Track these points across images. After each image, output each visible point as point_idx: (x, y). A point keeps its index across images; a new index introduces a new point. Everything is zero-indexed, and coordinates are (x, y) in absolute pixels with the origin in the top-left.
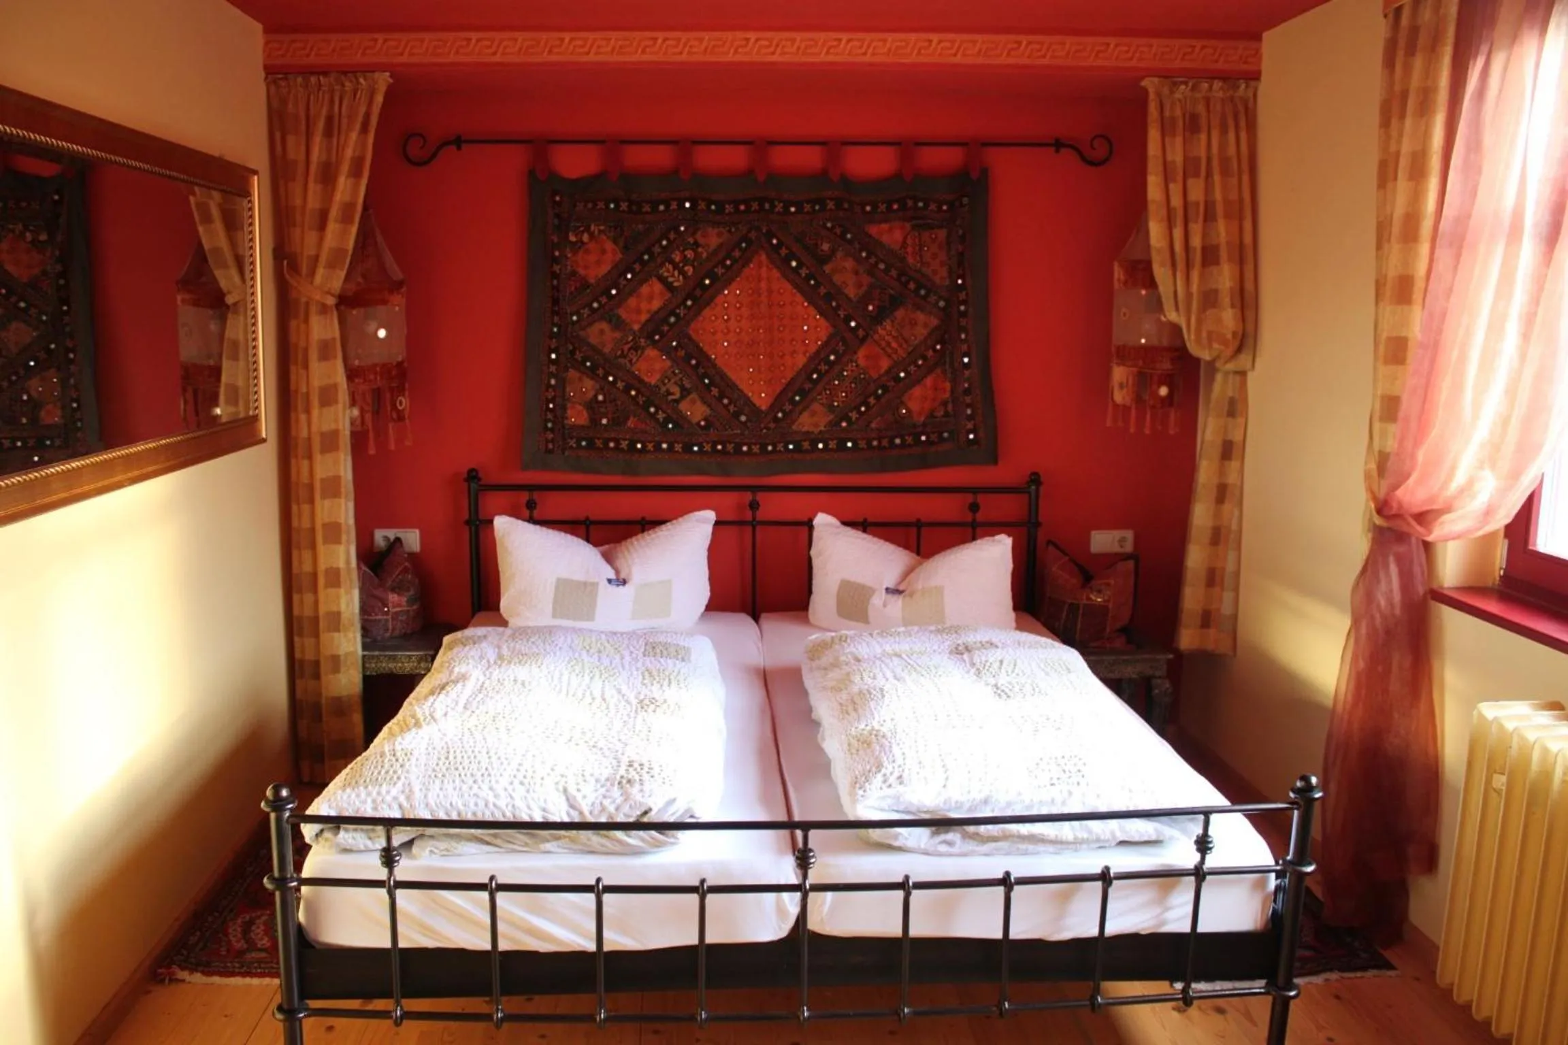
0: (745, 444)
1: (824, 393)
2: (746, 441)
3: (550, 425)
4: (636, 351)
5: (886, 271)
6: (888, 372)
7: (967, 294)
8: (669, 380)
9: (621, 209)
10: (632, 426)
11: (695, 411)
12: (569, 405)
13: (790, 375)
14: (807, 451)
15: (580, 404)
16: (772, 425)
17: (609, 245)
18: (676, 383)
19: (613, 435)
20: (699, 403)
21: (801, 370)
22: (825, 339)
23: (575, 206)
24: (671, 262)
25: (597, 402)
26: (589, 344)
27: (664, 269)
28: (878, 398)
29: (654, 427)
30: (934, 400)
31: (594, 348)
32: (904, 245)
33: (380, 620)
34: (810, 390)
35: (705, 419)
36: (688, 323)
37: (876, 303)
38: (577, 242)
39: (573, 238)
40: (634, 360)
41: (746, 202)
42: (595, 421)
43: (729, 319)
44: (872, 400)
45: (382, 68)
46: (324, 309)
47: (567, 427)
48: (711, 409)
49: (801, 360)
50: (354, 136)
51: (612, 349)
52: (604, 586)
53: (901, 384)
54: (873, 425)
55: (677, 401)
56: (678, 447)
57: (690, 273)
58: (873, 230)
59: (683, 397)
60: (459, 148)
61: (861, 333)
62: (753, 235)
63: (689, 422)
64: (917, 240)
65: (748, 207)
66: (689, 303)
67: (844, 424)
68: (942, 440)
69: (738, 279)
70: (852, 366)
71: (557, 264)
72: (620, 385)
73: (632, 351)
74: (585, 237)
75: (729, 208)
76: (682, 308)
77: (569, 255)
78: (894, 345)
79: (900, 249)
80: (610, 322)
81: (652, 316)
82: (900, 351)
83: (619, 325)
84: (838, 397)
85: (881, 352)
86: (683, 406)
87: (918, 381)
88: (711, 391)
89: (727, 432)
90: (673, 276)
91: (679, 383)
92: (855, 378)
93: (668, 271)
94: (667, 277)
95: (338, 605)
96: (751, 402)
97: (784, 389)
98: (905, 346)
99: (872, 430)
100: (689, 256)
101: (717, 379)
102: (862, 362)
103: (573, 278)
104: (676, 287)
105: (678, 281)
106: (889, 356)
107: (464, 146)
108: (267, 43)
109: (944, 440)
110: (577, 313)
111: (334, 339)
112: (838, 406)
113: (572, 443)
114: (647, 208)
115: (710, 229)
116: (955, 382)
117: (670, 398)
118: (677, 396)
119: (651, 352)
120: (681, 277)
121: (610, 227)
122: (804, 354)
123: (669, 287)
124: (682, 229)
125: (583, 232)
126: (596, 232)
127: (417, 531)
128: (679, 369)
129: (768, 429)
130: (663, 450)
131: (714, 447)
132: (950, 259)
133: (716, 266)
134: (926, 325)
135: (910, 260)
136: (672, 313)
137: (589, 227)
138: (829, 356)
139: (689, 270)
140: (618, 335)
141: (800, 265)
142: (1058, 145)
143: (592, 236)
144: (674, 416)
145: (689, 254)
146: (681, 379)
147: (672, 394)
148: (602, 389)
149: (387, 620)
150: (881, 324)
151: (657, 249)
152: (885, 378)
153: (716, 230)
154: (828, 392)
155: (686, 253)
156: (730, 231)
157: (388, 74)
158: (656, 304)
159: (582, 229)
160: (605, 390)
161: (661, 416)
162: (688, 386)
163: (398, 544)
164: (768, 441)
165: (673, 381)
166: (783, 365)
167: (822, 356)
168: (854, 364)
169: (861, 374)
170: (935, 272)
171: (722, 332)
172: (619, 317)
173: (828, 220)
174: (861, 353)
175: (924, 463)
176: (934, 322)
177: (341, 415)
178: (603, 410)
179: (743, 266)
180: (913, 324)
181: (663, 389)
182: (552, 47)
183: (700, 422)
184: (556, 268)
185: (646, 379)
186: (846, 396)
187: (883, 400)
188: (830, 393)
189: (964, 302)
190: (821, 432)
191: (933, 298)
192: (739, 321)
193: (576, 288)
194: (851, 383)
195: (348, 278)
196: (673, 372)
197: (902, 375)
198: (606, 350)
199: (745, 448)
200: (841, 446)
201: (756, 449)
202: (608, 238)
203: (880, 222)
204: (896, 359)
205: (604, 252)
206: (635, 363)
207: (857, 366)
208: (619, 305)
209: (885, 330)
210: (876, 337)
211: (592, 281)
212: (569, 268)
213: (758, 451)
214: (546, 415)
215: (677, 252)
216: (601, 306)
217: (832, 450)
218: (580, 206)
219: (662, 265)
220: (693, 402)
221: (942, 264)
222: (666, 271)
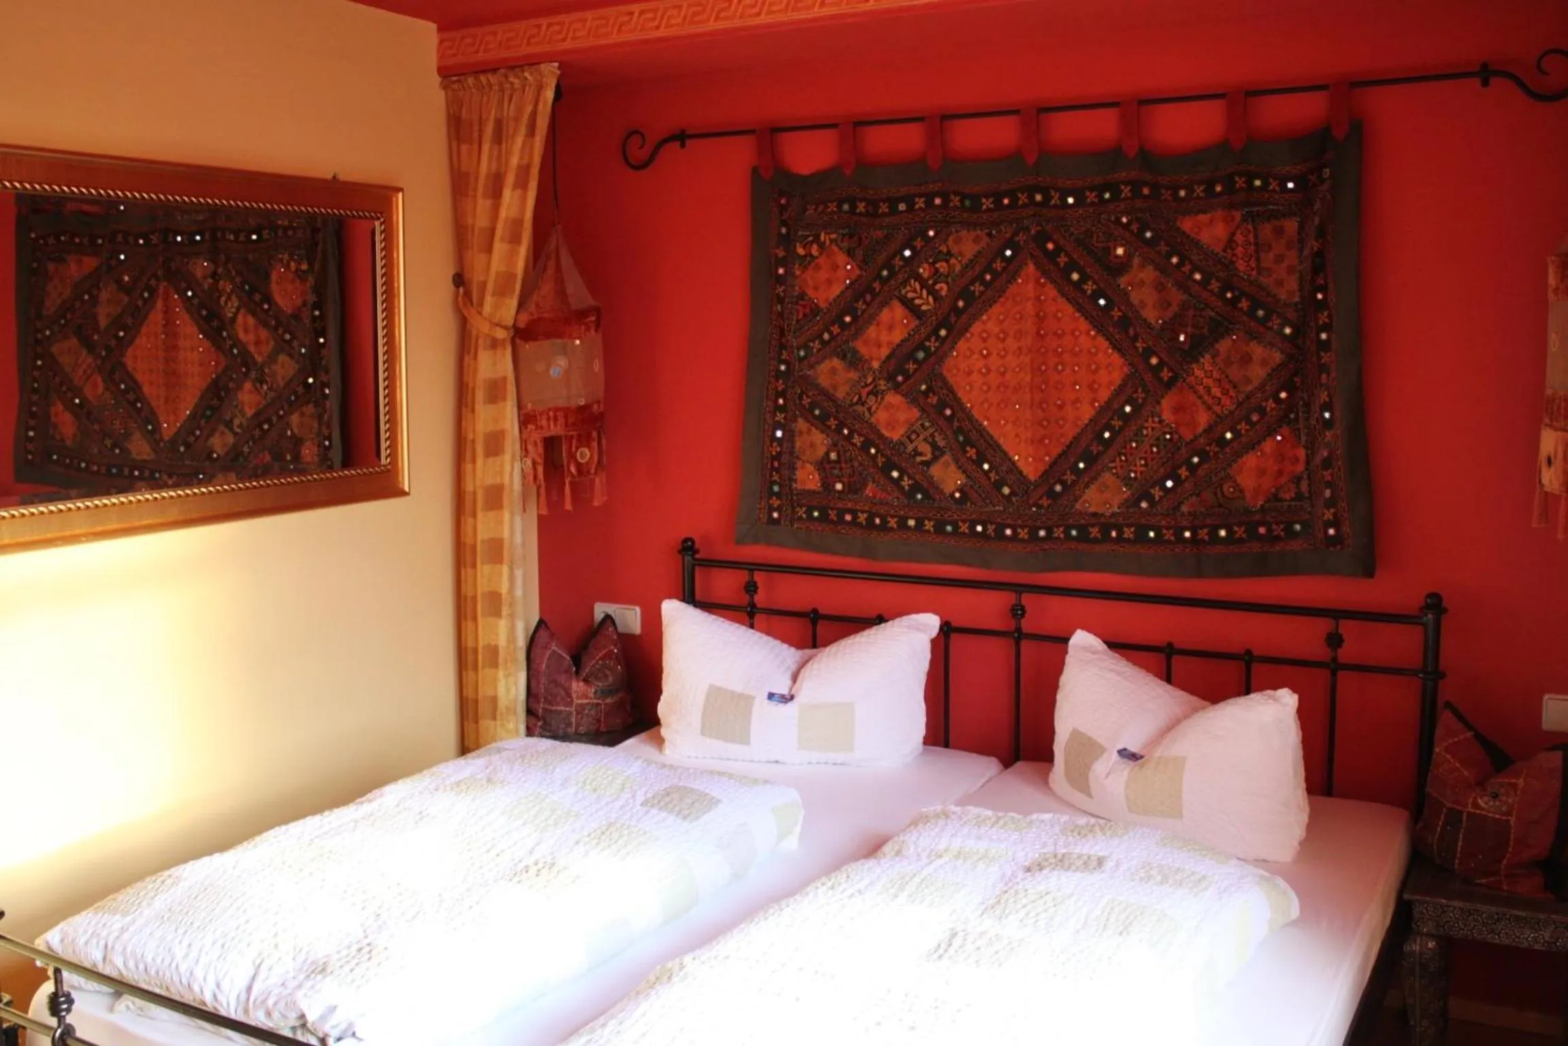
0: (1008, 526)
1: (1118, 459)
2: (1009, 521)
3: (776, 488)
4: (876, 396)
5: (1204, 283)
6: (1209, 430)
7: (1330, 316)
8: (918, 436)
9: (858, 211)
10: (871, 495)
11: (949, 478)
12: (799, 464)
13: (1070, 432)
14: (1095, 541)
15: (811, 464)
16: (1045, 502)
17: (841, 258)
18: (925, 440)
19: (849, 505)
20: (953, 467)
21: (1087, 425)
22: (1118, 382)
23: (805, 210)
24: (918, 278)
25: (829, 461)
26: (817, 386)
27: (908, 288)
28: (1193, 469)
29: (898, 498)
30: (1280, 473)
31: (823, 392)
32: (1230, 243)
33: (561, 712)
34: (1099, 454)
35: (960, 490)
36: (941, 360)
37: (1189, 329)
38: (805, 256)
39: (801, 251)
40: (874, 408)
41: (1012, 194)
42: (827, 486)
43: (989, 354)
44: (1183, 472)
45: (548, 58)
46: (494, 344)
47: (795, 492)
48: (968, 477)
49: (1087, 413)
50: (519, 141)
51: (847, 394)
52: (761, 701)
53: (1227, 450)
54: (1184, 508)
55: (927, 464)
56: (929, 525)
57: (943, 293)
58: (1187, 225)
59: (935, 458)
60: (683, 145)
61: (1165, 374)
62: (1021, 238)
63: (941, 492)
64: (1251, 236)
65: (1014, 199)
66: (943, 333)
67: (1144, 505)
68: (1291, 534)
69: (1002, 299)
70: (1153, 422)
71: (781, 285)
72: (857, 440)
73: (871, 396)
74: (815, 250)
75: (987, 203)
76: (933, 339)
77: (798, 273)
78: (1216, 391)
79: (1224, 251)
80: (844, 358)
81: (894, 351)
82: (1226, 401)
83: (855, 361)
84: (1136, 465)
85: (1199, 402)
86: (935, 471)
87: (1253, 446)
88: (966, 452)
89: (987, 509)
90: (921, 297)
91: (930, 440)
92: (1158, 439)
93: (915, 291)
94: (913, 299)
95: (496, 688)
96: (1017, 468)
97: (1064, 452)
98: (1232, 393)
99: (1183, 514)
100: (942, 270)
101: (974, 436)
102: (1167, 416)
103: (801, 302)
104: (925, 312)
105: (928, 303)
106: (1209, 408)
107: (688, 142)
108: (441, 42)
109: (1296, 535)
110: (805, 346)
111: (505, 379)
112: (1135, 478)
113: (801, 512)
114: (884, 208)
115: (964, 233)
116: (1311, 447)
117: (919, 459)
118: (929, 457)
119: (893, 398)
120: (931, 299)
121: (844, 235)
122: (1092, 404)
123: (914, 310)
124: (931, 233)
125: (812, 242)
126: (828, 242)
127: (638, 609)
128: (929, 421)
129: (1040, 507)
130: (909, 528)
131: (972, 527)
132: (1301, 262)
133: (972, 283)
134: (1264, 362)
135: (1241, 266)
136: (921, 346)
137: (819, 236)
138: (1123, 407)
139: (941, 288)
140: (854, 375)
141: (1084, 279)
142: (1486, 73)
143: (821, 246)
144: (925, 485)
145: (942, 266)
146: (932, 435)
147: (921, 454)
148: (835, 445)
149: (570, 713)
150: (1197, 361)
151: (897, 262)
152: (1202, 440)
153: (973, 234)
154: (1123, 458)
155: (937, 265)
156: (989, 235)
157: (556, 64)
158: (898, 336)
159: (811, 238)
160: (839, 445)
161: (906, 483)
162: (941, 443)
163: (609, 622)
164: (1039, 523)
165: (921, 437)
166: (1063, 418)
167: (1116, 406)
168: (1156, 419)
169: (1166, 433)
170: (1280, 283)
171: (980, 371)
172: (855, 352)
173: (1123, 213)
174: (1167, 403)
175: (1262, 568)
176: (1278, 357)
177: (507, 468)
178: (836, 472)
179: (1009, 282)
180: (1246, 360)
181: (910, 447)
182: (719, 12)
183: (954, 493)
184: (780, 289)
185: (886, 433)
186: (1146, 465)
187: (1201, 472)
188: (1127, 460)
189: (1326, 328)
190: (1113, 515)
191: (1275, 322)
192: (1003, 357)
193: (805, 315)
194: (1152, 446)
195: (521, 305)
196: (922, 425)
197: (1229, 435)
198: (840, 394)
199: (1008, 532)
200: (1141, 537)
201: (1023, 534)
202: (841, 249)
203: (1200, 211)
204: (1219, 412)
205: (835, 267)
206: (875, 412)
207: (1160, 422)
208: (855, 336)
209: (1203, 370)
210: (1191, 379)
211: (823, 305)
212: (797, 288)
213: (1026, 537)
214: (771, 476)
215: (926, 265)
216: (833, 338)
217: (1128, 540)
218: (810, 211)
219: (905, 282)
220: (946, 465)
221: (1290, 270)
222: (912, 290)
